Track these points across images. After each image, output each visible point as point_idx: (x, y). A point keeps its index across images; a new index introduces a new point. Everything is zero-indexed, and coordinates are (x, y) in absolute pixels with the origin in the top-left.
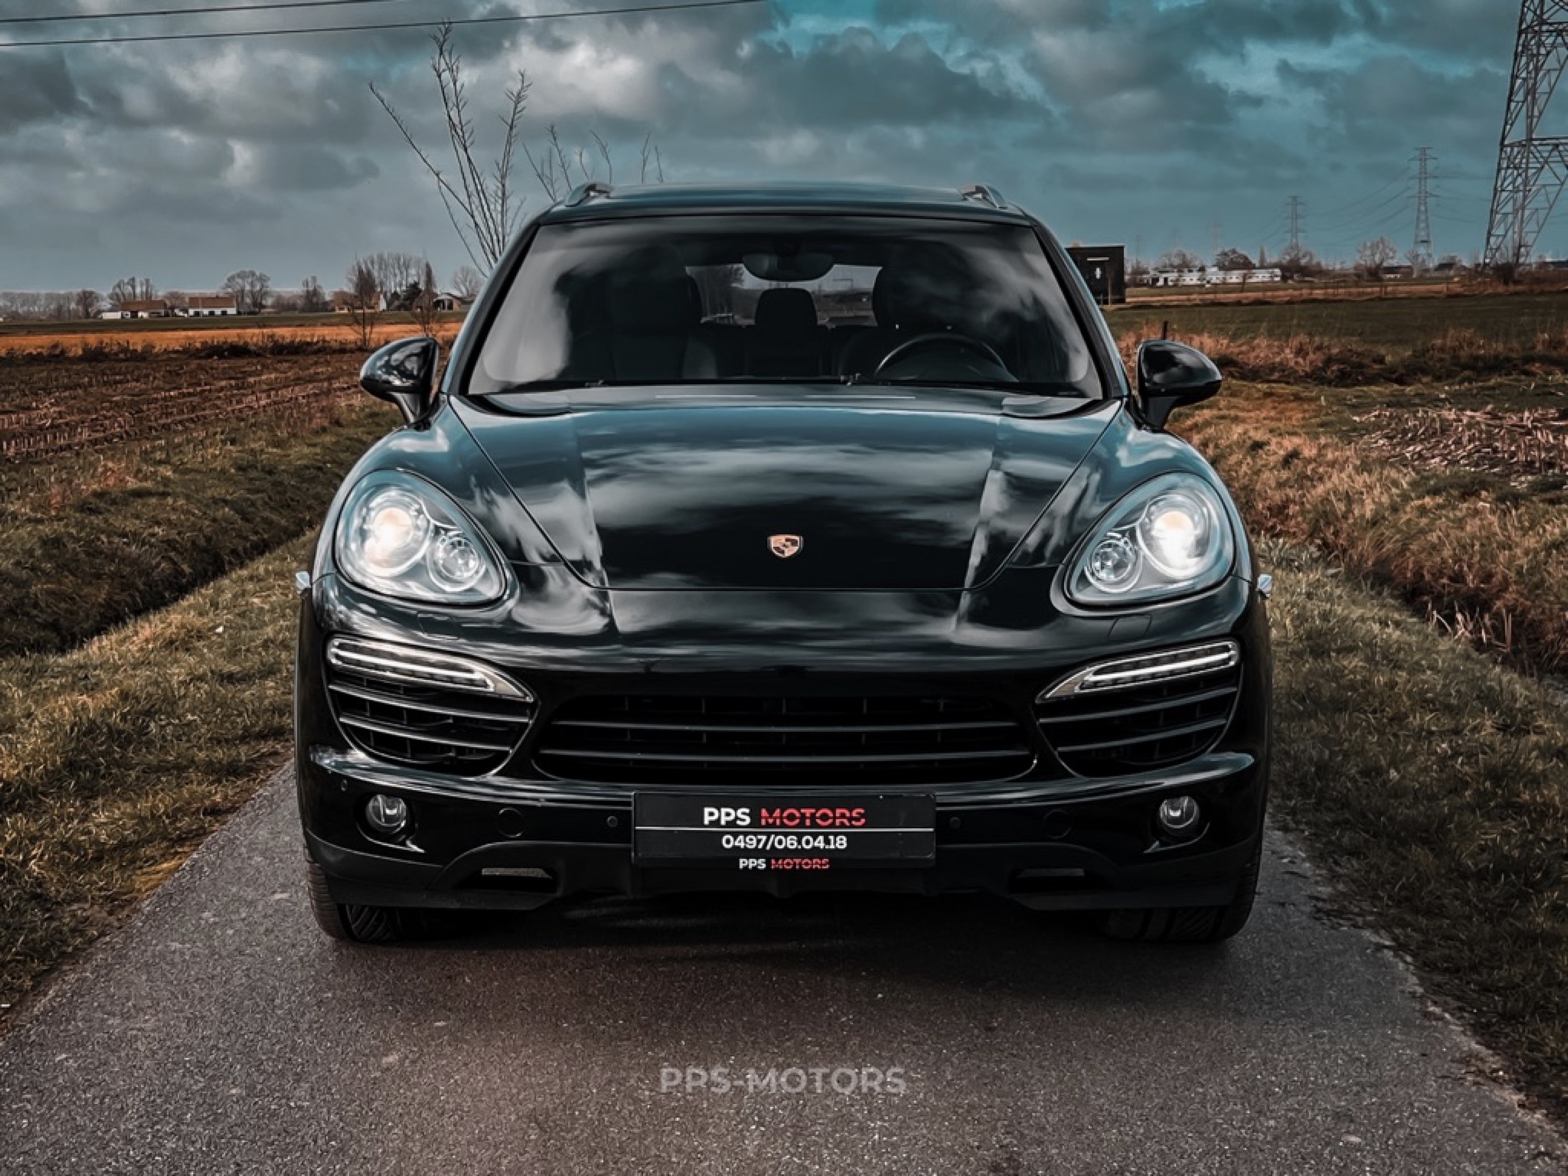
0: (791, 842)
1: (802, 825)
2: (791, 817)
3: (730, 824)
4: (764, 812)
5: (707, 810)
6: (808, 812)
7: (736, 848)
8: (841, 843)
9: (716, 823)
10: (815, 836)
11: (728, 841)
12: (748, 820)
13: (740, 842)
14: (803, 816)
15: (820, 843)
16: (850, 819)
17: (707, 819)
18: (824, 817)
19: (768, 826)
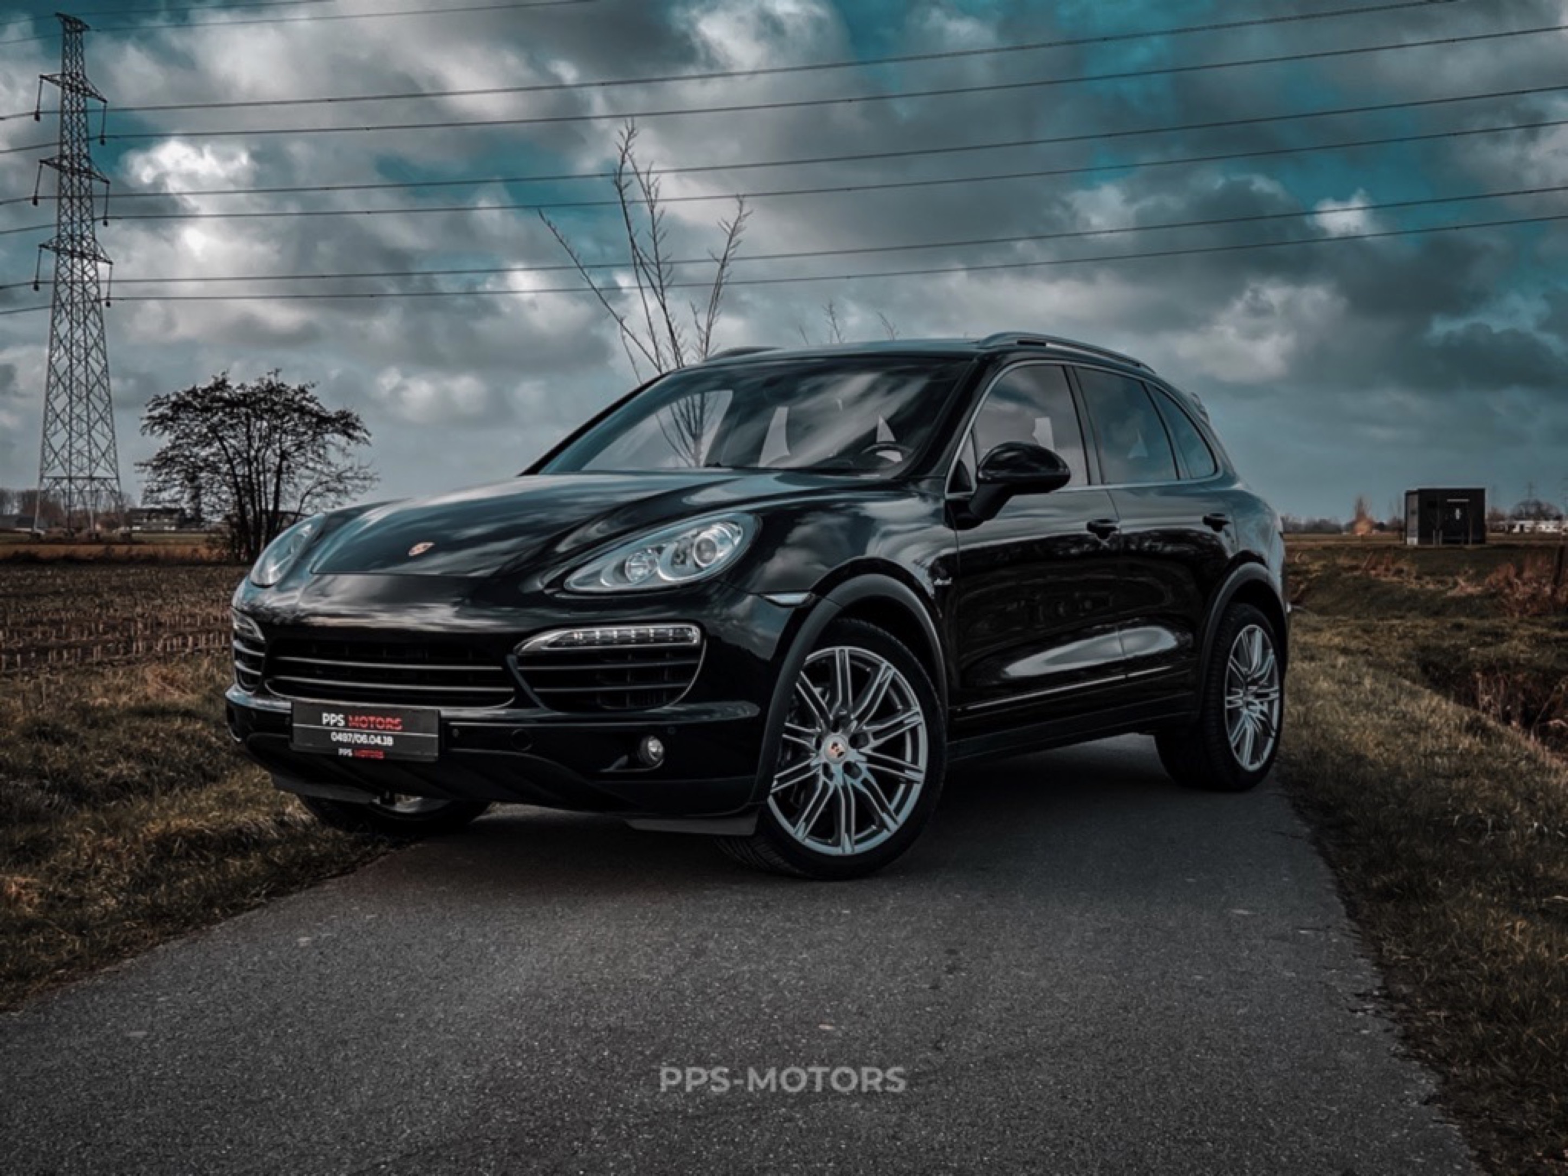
0: (363, 739)
1: (369, 728)
2: (364, 722)
3: (335, 725)
4: (350, 718)
5: (325, 715)
6: (372, 719)
7: (338, 742)
8: (389, 741)
9: (328, 724)
10: (376, 735)
11: (336, 737)
12: (342, 723)
13: (341, 737)
14: (369, 722)
15: (378, 740)
16: (395, 725)
17: (325, 721)
18: (380, 723)
19: (354, 727)
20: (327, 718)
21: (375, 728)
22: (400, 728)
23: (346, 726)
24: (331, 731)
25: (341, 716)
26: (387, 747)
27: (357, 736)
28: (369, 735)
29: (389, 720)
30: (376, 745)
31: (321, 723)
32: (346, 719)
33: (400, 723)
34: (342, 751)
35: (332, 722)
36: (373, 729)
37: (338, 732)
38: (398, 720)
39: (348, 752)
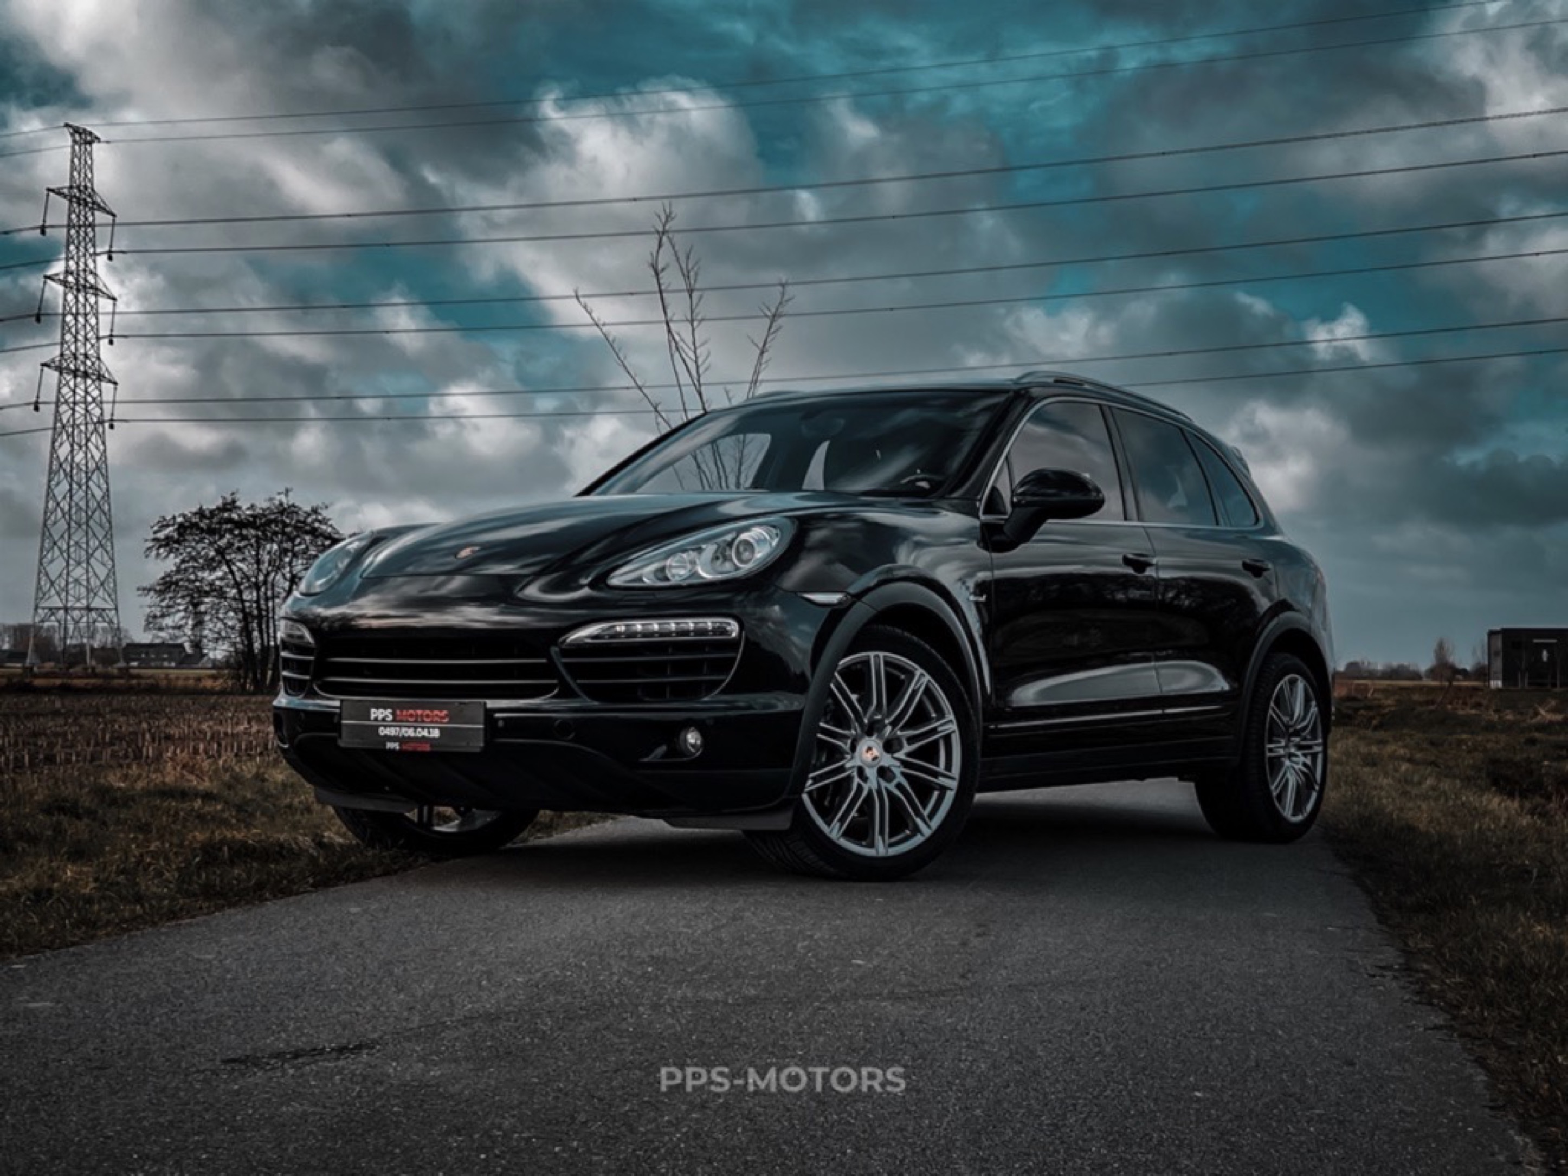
0: (410, 733)
1: (416, 721)
3: (384, 720)
4: (398, 712)
5: (373, 710)
6: (419, 712)
7: (386, 736)
8: (436, 733)
9: (376, 719)
10: (423, 728)
11: (383, 732)
12: (390, 718)
16: (442, 718)
17: (373, 716)
20: (376, 713)
21: (423, 722)
22: (446, 720)
23: (394, 720)
24: (378, 727)
25: (390, 710)
26: (434, 739)
27: (404, 730)
28: (416, 728)
29: (436, 712)
30: (423, 737)
31: (369, 719)
32: (394, 714)
33: (447, 716)
34: (390, 745)
35: (380, 717)
36: (418, 722)
37: (385, 726)
38: (445, 712)
39: (394, 746)
